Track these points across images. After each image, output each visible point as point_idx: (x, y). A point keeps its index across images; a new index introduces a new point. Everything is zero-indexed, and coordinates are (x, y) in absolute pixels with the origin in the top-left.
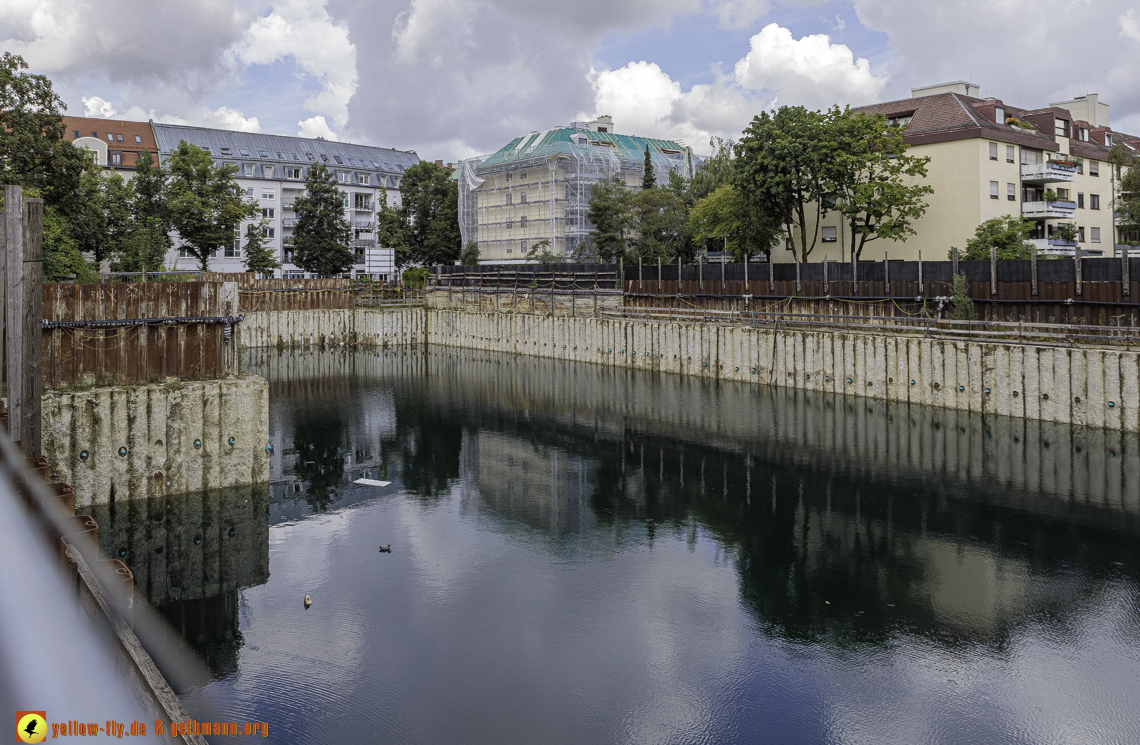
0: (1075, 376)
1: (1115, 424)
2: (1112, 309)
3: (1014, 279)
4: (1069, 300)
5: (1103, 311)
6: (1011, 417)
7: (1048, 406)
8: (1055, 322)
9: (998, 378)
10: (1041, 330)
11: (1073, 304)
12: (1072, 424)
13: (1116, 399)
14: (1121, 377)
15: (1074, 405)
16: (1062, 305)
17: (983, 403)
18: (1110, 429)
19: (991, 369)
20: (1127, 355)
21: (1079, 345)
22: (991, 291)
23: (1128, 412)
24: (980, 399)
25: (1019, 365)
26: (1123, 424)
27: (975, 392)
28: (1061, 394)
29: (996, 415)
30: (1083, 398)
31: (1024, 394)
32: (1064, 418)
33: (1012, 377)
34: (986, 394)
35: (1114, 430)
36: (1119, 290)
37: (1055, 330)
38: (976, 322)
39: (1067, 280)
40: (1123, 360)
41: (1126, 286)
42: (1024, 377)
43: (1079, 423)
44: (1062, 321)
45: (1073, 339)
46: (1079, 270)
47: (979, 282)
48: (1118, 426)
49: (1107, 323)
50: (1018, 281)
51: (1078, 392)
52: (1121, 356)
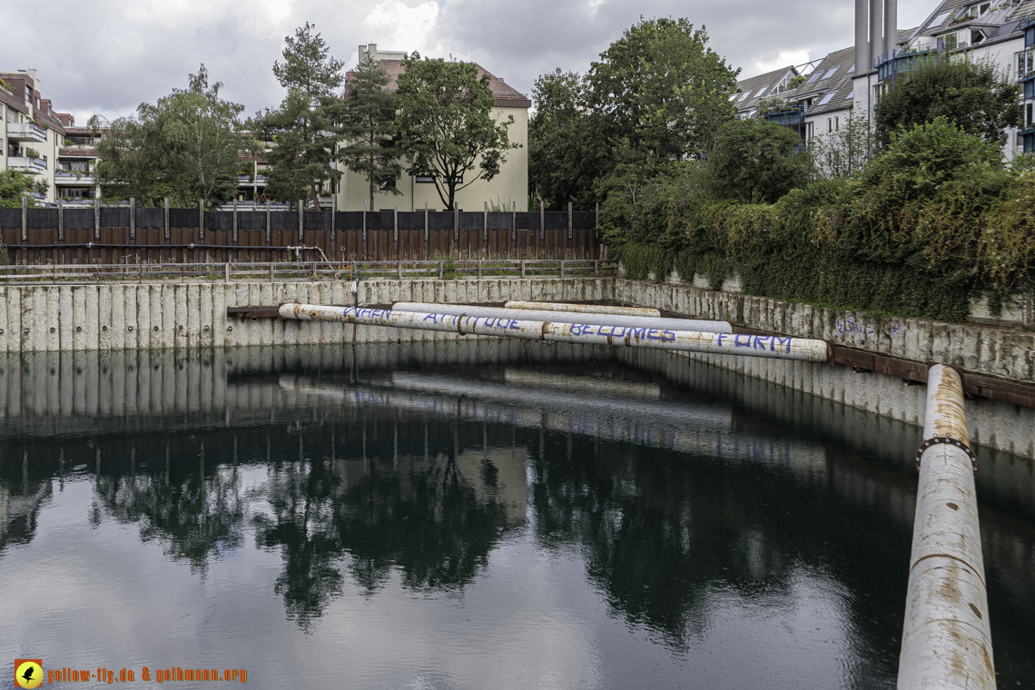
0: (102, 308)
1: (133, 344)
2: (123, 250)
3: (43, 226)
4: (90, 244)
5: (115, 252)
6: (48, 351)
7: (81, 338)
8: (78, 263)
9: (36, 318)
10: (65, 270)
11: (93, 247)
12: (99, 350)
13: (133, 323)
14: (138, 305)
15: (102, 332)
16: (86, 249)
17: (22, 342)
18: (129, 349)
19: (29, 310)
20: (143, 287)
21: (103, 282)
22: (22, 237)
23: (143, 333)
24: (18, 340)
25: (56, 303)
26: (138, 343)
27: (14, 333)
28: (91, 325)
29: (34, 352)
30: (108, 327)
31: (60, 329)
32: (93, 345)
33: (50, 315)
34: (25, 333)
35: (132, 349)
36: (127, 234)
37: (77, 270)
38: (9, 267)
39: (87, 227)
40: (140, 290)
41: (133, 231)
42: (60, 314)
43: (106, 348)
44: (83, 262)
45: (99, 277)
46: (97, 218)
47: (10, 228)
48: (135, 345)
49: (119, 262)
50: (46, 227)
51: (105, 322)
52: (138, 288)
